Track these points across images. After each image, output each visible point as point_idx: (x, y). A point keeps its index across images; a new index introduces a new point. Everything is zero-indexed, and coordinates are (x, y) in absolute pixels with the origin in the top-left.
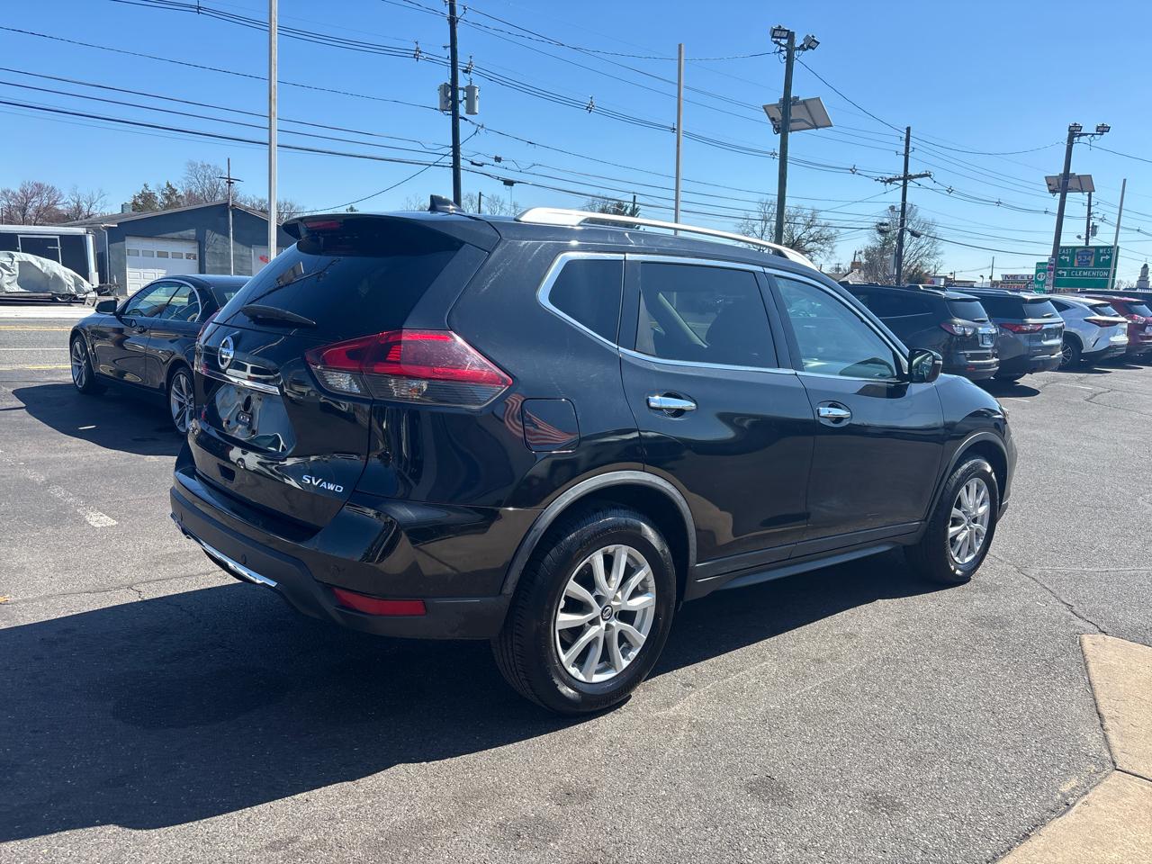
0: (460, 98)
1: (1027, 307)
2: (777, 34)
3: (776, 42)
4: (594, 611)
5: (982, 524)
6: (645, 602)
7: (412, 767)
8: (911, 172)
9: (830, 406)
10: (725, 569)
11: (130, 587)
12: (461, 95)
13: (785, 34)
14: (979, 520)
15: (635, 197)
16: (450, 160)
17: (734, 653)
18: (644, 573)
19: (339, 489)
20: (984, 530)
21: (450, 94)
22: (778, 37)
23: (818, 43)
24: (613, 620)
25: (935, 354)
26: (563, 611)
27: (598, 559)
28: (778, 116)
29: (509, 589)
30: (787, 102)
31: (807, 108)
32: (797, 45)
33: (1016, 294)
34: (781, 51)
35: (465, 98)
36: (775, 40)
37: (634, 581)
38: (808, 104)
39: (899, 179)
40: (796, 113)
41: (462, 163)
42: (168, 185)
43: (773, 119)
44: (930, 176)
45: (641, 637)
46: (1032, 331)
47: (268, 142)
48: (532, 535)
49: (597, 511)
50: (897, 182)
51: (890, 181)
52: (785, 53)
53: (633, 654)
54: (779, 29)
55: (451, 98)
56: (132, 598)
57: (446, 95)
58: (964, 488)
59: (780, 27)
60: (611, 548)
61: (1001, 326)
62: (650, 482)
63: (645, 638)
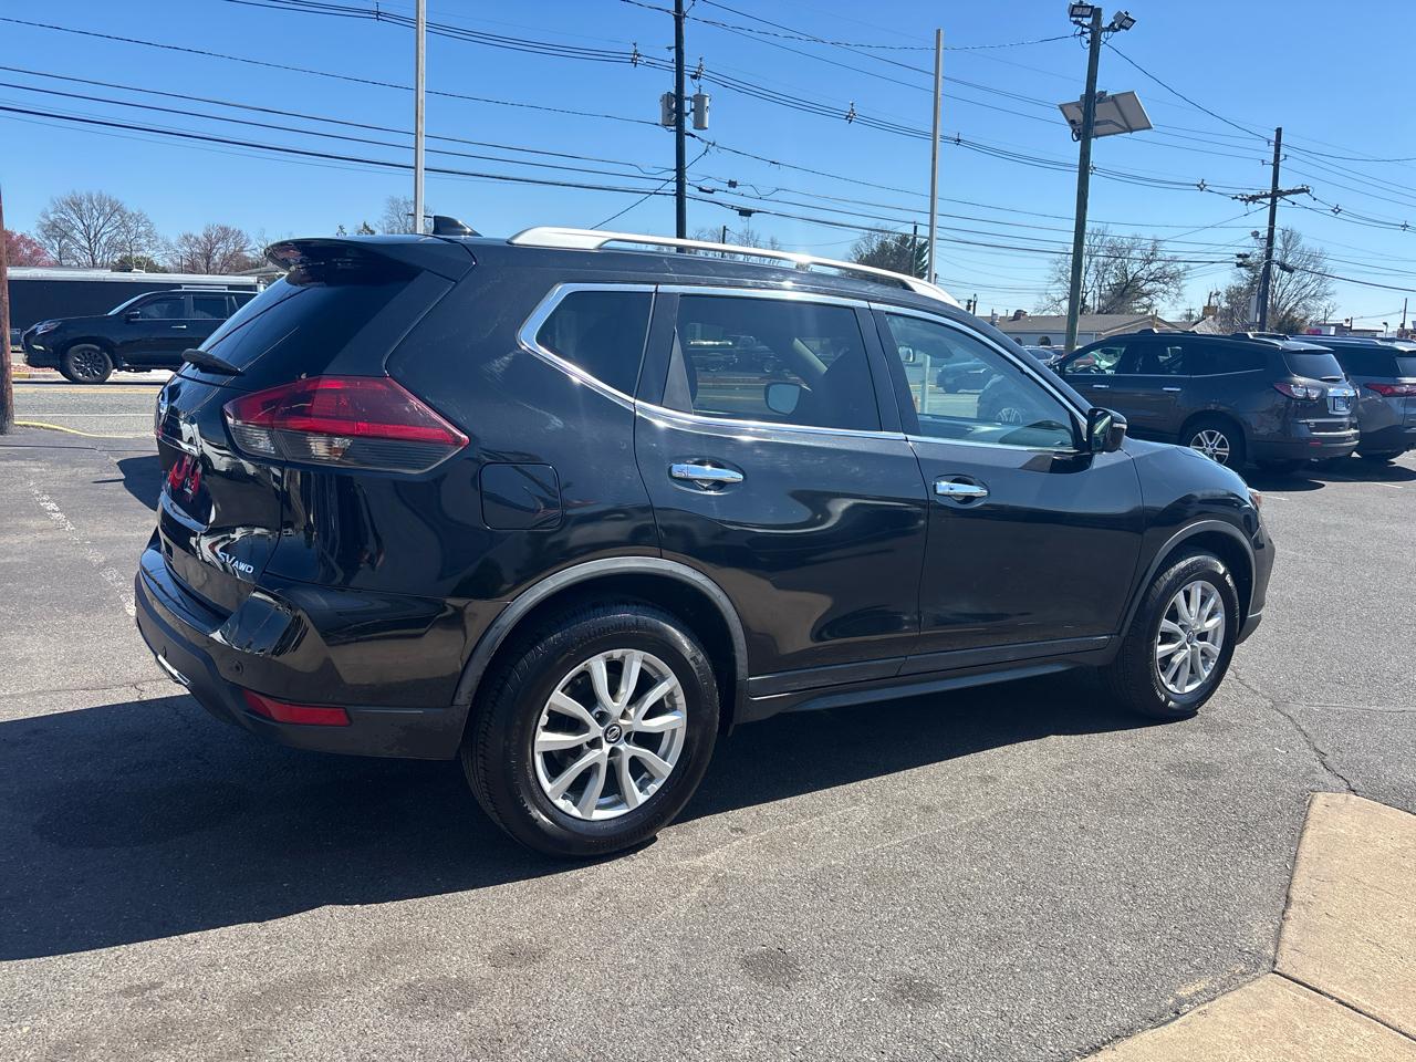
0: (687, 110)
1: (1400, 362)
2: (1077, 11)
3: (1075, 22)
5: (1213, 643)
6: (672, 723)
7: (340, 909)
8: (1282, 186)
9: (954, 481)
10: (795, 685)
12: (688, 106)
13: (1088, 11)
14: (1210, 637)
15: (916, 228)
16: (673, 186)
17: (818, 794)
18: (669, 685)
19: (249, 569)
20: (1216, 650)
21: (674, 106)
22: (1079, 16)
23: (1134, 21)
24: (621, 743)
25: (1115, 414)
26: (546, 728)
27: (598, 667)
28: (1079, 117)
29: (465, 696)
30: (1091, 98)
31: (1116, 102)
32: (1105, 24)
33: (1389, 344)
34: (1083, 33)
35: (692, 110)
36: (1074, 19)
37: (652, 697)
38: (1120, 100)
39: (1266, 196)
40: (1101, 112)
41: (689, 190)
42: (365, 226)
43: (1072, 122)
44: (1308, 191)
45: (662, 766)
46: (1408, 394)
48: (493, 633)
49: (595, 606)
50: (1263, 200)
51: (1254, 199)
52: (1089, 36)
53: (654, 787)
54: (1080, 5)
55: (677, 112)
56: (130, 697)
57: (669, 107)
58: (1181, 595)
59: (1081, 2)
60: (617, 654)
61: (1366, 387)
62: (671, 571)
63: (672, 767)
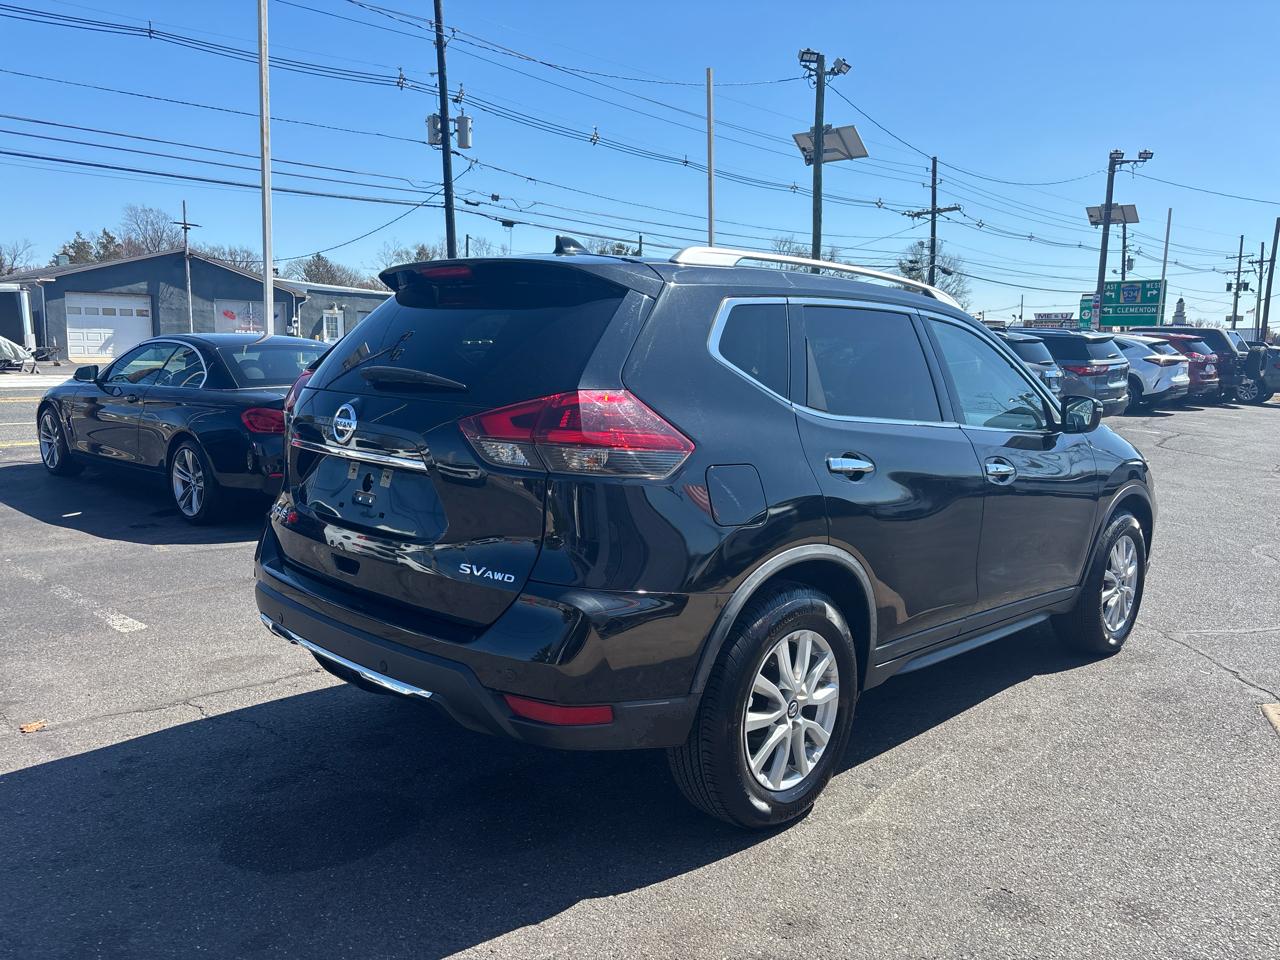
0: (452, 130)
1: (1090, 348)
2: (806, 57)
3: (805, 66)
4: (783, 707)
5: (1131, 586)
6: (826, 695)
8: (940, 205)
9: (996, 462)
10: (901, 651)
11: (186, 702)
12: (452, 127)
13: (814, 58)
14: (1126, 582)
15: (641, 237)
16: (443, 199)
18: (827, 662)
19: (509, 578)
20: (1133, 592)
21: (439, 126)
22: (806, 61)
23: (850, 67)
24: (799, 717)
25: (1095, 401)
26: (752, 710)
27: (783, 649)
28: (810, 145)
29: (699, 688)
30: (819, 130)
31: (840, 136)
32: (828, 69)
33: (1078, 333)
34: (810, 75)
35: (456, 131)
36: (803, 63)
37: (819, 670)
38: (842, 133)
39: (927, 213)
40: (829, 142)
41: (456, 202)
42: (105, 233)
43: (803, 150)
44: (959, 209)
45: (825, 734)
46: (1097, 373)
47: (260, 185)
48: (723, 622)
50: (926, 216)
51: (918, 215)
52: (815, 78)
53: (818, 754)
54: (808, 52)
55: (443, 132)
56: (192, 716)
57: (435, 126)
58: (1115, 547)
59: (808, 50)
60: (796, 634)
62: (836, 556)
63: (829, 735)
